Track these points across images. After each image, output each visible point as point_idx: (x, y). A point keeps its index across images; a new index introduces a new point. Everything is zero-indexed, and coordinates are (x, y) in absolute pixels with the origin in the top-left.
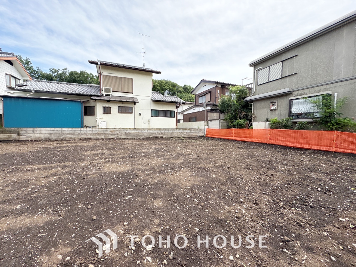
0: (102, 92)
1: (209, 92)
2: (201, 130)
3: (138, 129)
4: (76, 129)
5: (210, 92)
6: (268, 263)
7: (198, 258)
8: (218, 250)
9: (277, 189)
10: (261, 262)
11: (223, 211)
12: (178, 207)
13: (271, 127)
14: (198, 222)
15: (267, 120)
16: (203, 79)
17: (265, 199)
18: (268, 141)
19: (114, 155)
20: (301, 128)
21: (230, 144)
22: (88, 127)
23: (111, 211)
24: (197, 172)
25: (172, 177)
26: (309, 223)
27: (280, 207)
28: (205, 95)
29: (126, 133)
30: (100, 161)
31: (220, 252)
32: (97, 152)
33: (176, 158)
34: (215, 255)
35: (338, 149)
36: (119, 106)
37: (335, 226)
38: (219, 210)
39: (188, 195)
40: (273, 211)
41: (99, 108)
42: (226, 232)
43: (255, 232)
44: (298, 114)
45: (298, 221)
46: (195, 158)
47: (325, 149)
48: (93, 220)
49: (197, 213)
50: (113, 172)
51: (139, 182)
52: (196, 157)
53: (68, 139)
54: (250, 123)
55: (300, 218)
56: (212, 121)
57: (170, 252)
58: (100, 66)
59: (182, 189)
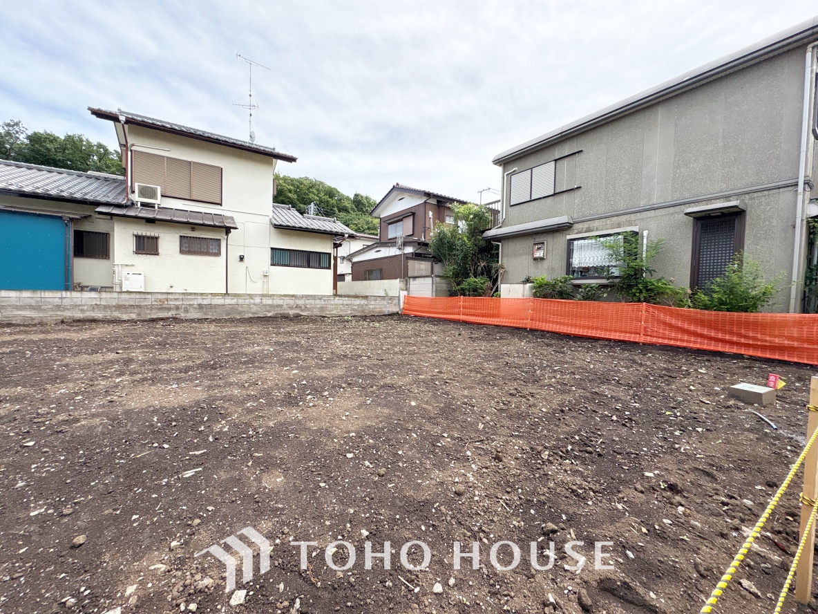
0: (131, 196)
1: (411, 213)
2: (392, 298)
3: (236, 295)
4: (48, 294)
5: (413, 214)
6: (513, 585)
7: (362, 603)
8: (409, 576)
9: (539, 424)
10: (498, 587)
11: (428, 482)
12: (322, 485)
13: (535, 295)
14: (368, 515)
15: (528, 281)
16: (397, 184)
17: (516, 447)
18: (529, 324)
19: (163, 362)
20: (587, 298)
21: (453, 330)
22: (86, 289)
23: (136, 514)
24: (377, 396)
25: (313, 412)
26: (594, 488)
27: (543, 462)
28: (401, 220)
29: (200, 306)
30: (118, 380)
31: (413, 578)
32: (111, 356)
33: (329, 364)
34: (403, 587)
35: (649, 338)
36: (181, 236)
37: (636, 489)
38: (419, 481)
39: (351, 452)
40: (530, 471)
41: (122, 240)
42: (431, 529)
43: (492, 521)
44: (583, 268)
45: (574, 488)
46: (374, 365)
47: (627, 337)
48: (74, 547)
49: (368, 495)
50: (152, 409)
51: (226, 429)
52: (376, 362)
53: (18, 322)
54: (494, 285)
55: (578, 480)
56: (417, 279)
57: (293, 600)
58: (126, 126)
59: (336, 440)
